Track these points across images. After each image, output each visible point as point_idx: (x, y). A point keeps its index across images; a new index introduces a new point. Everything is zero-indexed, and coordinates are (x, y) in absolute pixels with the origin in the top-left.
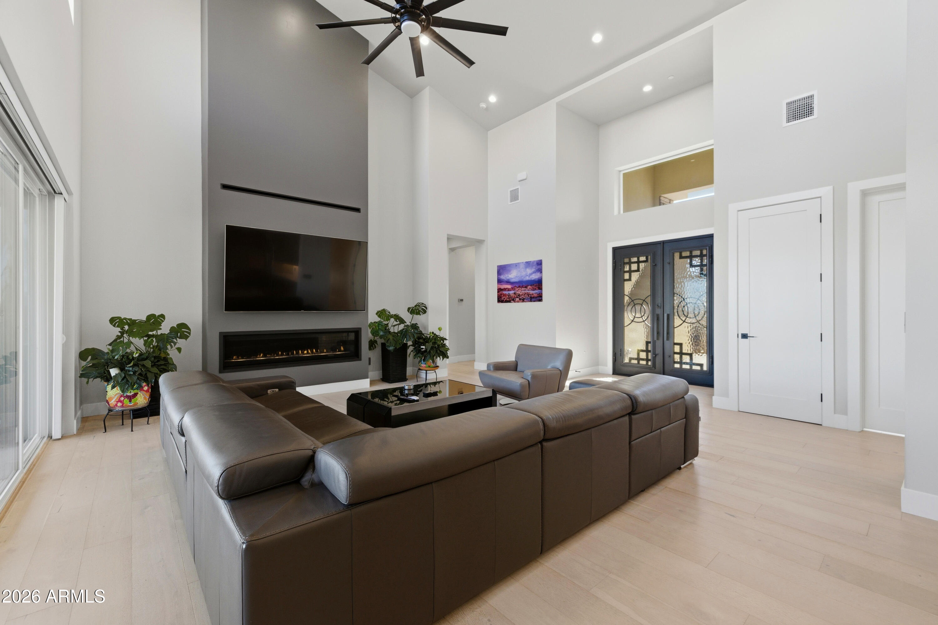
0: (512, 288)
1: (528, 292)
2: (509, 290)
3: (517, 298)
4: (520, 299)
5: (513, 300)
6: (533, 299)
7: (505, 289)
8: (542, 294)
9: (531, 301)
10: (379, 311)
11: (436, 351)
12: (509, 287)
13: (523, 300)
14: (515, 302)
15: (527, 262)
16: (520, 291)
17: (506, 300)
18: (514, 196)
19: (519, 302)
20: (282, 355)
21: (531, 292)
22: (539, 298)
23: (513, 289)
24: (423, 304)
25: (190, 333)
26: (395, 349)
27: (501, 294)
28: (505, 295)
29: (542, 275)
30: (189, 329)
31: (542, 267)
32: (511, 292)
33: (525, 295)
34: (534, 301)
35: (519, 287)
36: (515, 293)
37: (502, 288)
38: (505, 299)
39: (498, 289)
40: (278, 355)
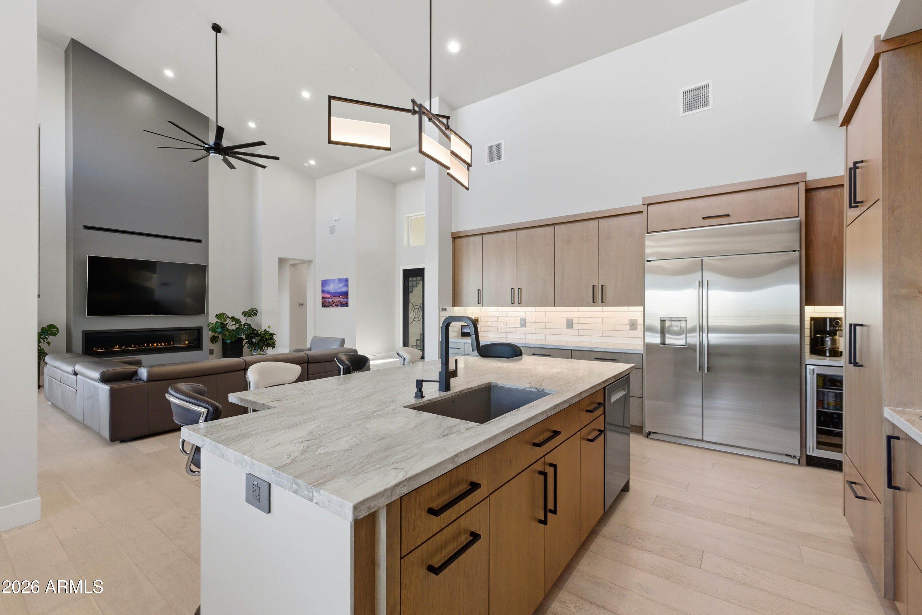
0: (330, 297)
1: (340, 300)
2: (329, 298)
3: (334, 304)
4: (335, 305)
5: (331, 306)
6: (343, 306)
7: (326, 298)
8: (348, 302)
9: (342, 307)
10: (218, 315)
11: (264, 343)
12: (329, 296)
13: (337, 306)
14: (332, 307)
15: (339, 279)
16: (336, 299)
17: (327, 306)
18: (332, 230)
19: (335, 307)
20: (135, 347)
21: (342, 300)
22: (346, 305)
23: (331, 297)
24: (255, 309)
25: (58, 332)
26: (231, 342)
27: (324, 301)
28: (326, 302)
29: (348, 289)
30: (58, 329)
31: (348, 283)
32: (331, 300)
33: (339, 302)
34: (344, 307)
35: (335, 296)
36: (332, 301)
37: (325, 297)
38: (327, 305)
39: (322, 297)
40: (131, 347)
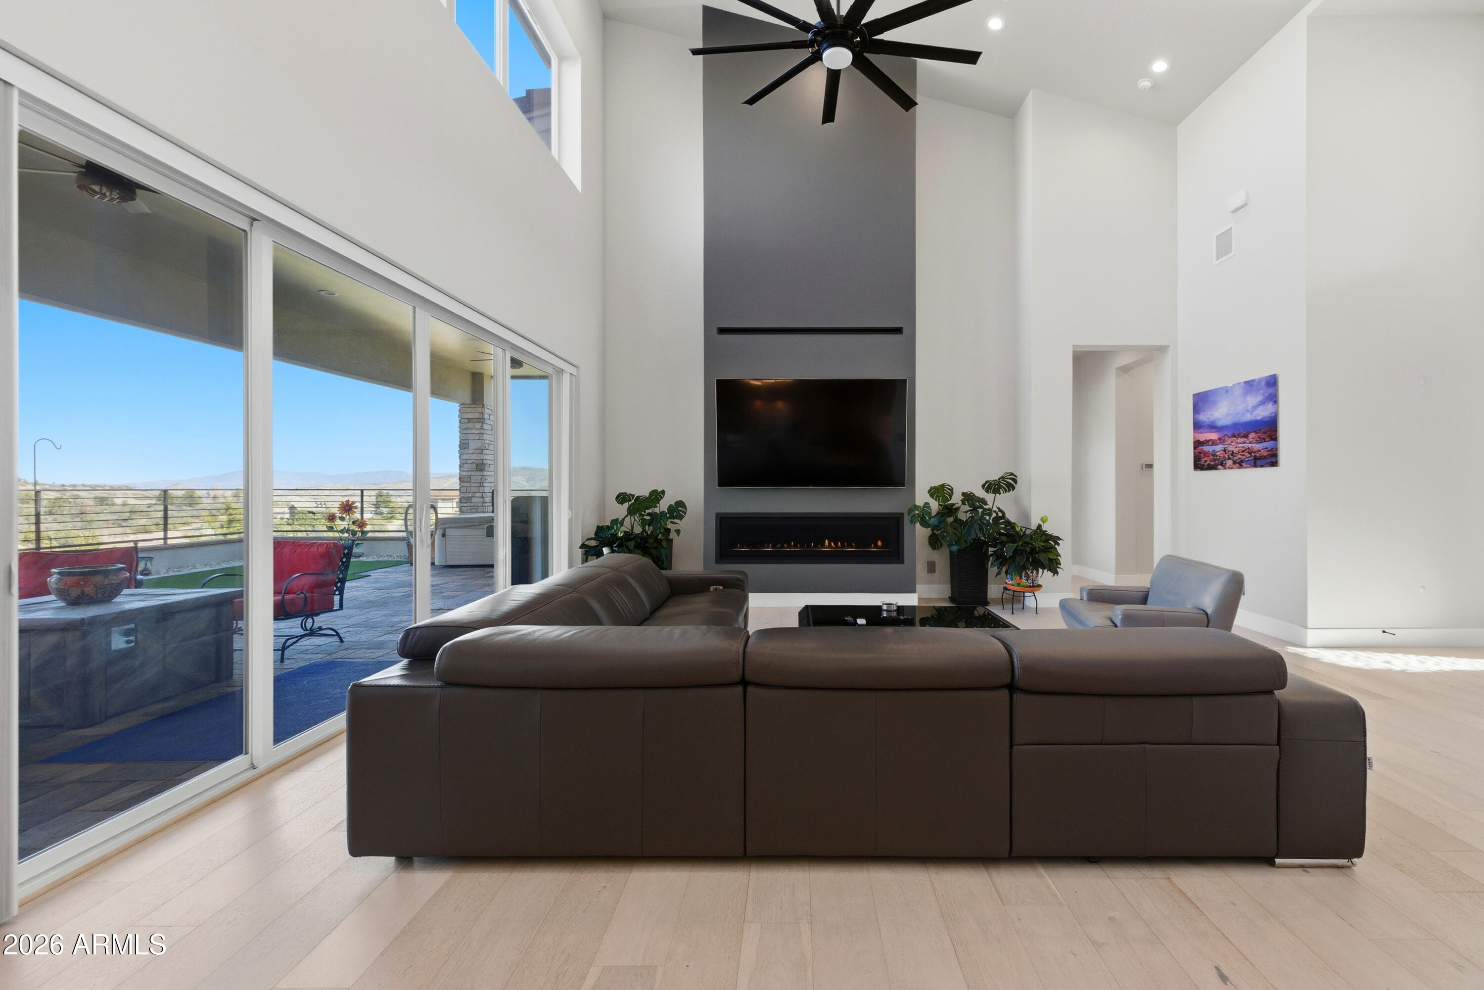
0: (1219, 439)
1: (1250, 445)
2: (1214, 443)
3: (1229, 459)
4: (1234, 463)
5: (1221, 464)
6: (1258, 462)
7: (1206, 443)
8: (1276, 450)
9: (1255, 466)
10: (935, 488)
12: (1214, 436)
13: (1240, 464)
14: (1225, 468)
15: (1246, 382)
16: (1235, 446)
17: (1209, 465)
18: (1224, 244)
19: (1232, 468)
21: (1257, 446)
22: (1271, 459)
23: (1221, 440)
24: (1012, 474)
25: (685, 513)
27: (1200, 453)
28: (1206, 454)
29: (1278, 407)
31: (1277, 391)
32: (1219, 448)
33: (1245, 453)
34: (1262, 466)
35: (1234, 436)
36: (1225, 450)
37: (1202, 440)
38: (1208, 462)
39: (1194, 442)
